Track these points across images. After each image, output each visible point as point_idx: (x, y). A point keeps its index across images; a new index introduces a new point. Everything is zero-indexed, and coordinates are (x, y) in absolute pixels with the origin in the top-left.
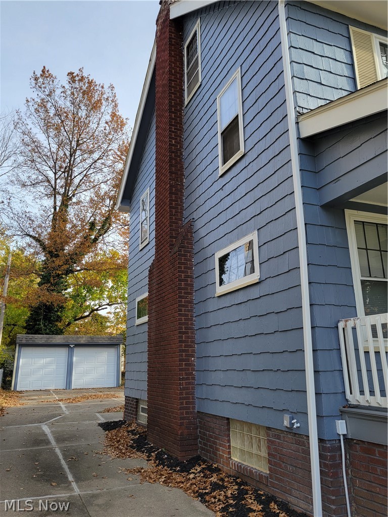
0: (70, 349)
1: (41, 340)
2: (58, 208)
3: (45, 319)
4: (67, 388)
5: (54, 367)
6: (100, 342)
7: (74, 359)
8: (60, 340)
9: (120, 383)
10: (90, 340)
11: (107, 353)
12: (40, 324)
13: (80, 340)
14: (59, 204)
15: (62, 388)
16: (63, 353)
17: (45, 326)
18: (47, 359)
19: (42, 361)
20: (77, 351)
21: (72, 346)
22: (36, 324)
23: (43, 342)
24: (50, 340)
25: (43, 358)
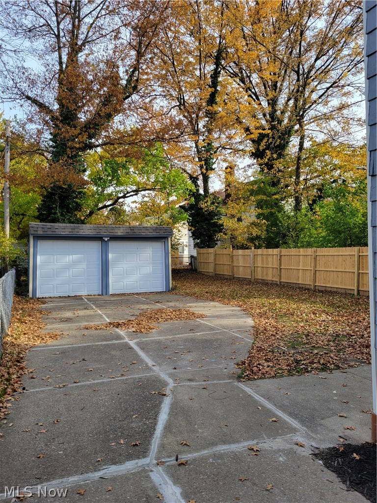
0: (104, 243)
1: (63, 230)
2: (64, 66)
3: (61, 207)
4: (104, 293)
5: (84, 266)
6: (143, 235)
7: (110, 256)
8: (90, 231)
9: (171, 286)
10: (129, 231)
11: (151, 248)
12: (55, 213)
13: (116, 231)
14: (65, 58)
15: (96, 293)
16: (94, 248)
17: (62, 215)
18: (74, 256)
19: (69, 259)
20: (113, 245)
21: (106, 239)
22: (51, 213)
23: (66, 232)
24: (76, 230)
25: (69, 255)
